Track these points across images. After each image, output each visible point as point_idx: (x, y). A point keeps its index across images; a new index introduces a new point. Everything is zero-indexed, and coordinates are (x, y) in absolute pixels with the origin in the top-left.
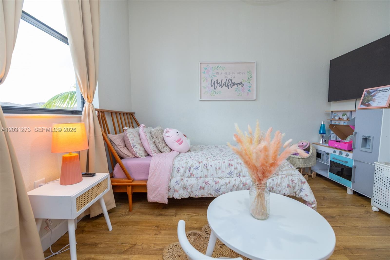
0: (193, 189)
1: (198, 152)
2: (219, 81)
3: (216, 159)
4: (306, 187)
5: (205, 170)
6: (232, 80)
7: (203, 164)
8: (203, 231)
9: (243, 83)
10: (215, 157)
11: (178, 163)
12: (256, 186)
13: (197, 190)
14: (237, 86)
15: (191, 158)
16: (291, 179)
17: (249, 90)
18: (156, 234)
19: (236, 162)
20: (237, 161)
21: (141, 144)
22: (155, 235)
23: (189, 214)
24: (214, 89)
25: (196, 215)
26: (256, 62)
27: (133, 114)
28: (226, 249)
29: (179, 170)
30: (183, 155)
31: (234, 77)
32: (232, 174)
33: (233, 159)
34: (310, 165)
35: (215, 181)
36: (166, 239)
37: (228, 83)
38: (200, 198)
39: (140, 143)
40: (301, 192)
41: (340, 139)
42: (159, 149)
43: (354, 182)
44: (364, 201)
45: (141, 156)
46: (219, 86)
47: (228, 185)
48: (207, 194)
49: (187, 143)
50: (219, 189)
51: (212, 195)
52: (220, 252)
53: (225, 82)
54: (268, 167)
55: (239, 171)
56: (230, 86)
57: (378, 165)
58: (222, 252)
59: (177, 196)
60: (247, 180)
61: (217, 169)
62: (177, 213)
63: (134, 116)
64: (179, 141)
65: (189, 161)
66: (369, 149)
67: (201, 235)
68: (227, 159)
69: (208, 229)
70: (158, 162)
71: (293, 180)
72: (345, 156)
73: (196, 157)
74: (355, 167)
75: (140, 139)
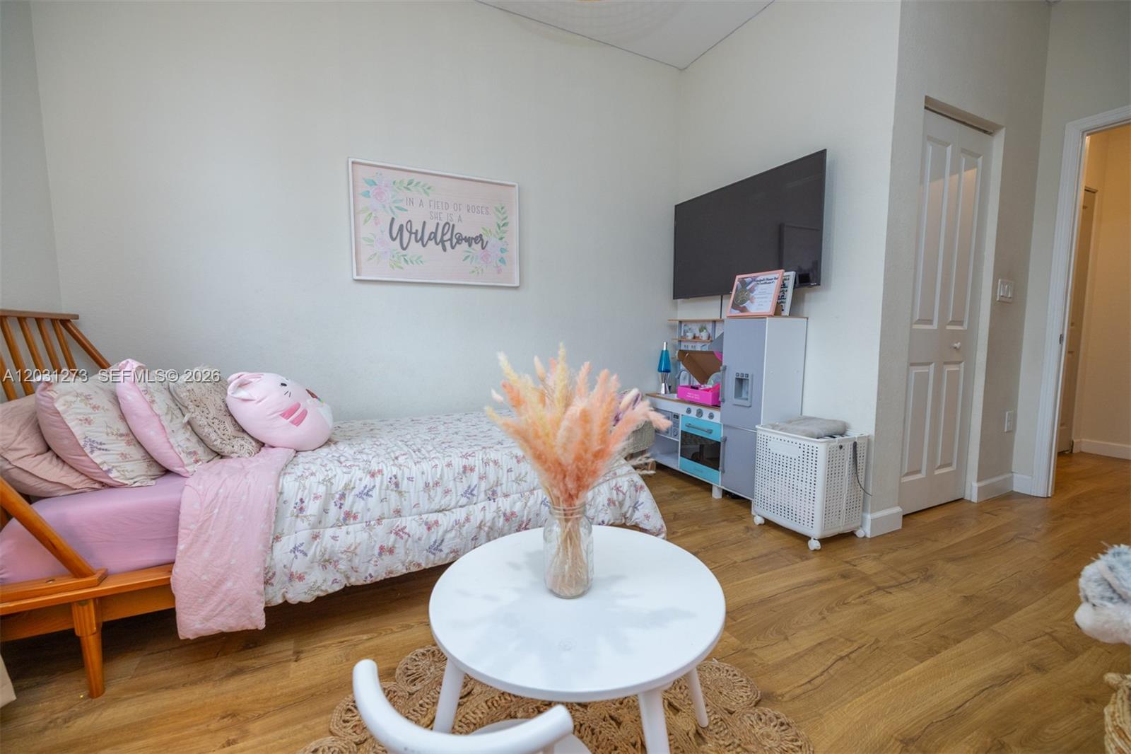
0: (356, 561)
1: (360, 444)
2: (417, 226)
3: (425, 458)
4: (646, 497)
5: (393, 496)
6: (453, 225)
7: (385, 476)
8: (400, 678)
9: (485, 238)
10: (419, 450)
11: (298, 484)
12: (560, 514)
13: (369, 562)
14: (470, 245)
15: (341, 463)
16: (614, 485)
17: (502, 260)
18: (229, 740)
19: (482, 459)
20: (484, 456)
21: (127, 435)
22: (224, 747)
23: (346, 639)
24: (400, 248)
25: (370, 637)
26: (517, 185)
27: (69, 321)
28: (475, 705)
29: (301, 510)
30: (309, 459)
31: (460, 219)
32: (473, 495)
33: (474, 453)
34: (644, 445)
35: (426, 523)
36: (272, 744)
37: (443, 235)
38: (381, 581)
39: (123, 430)
40: (637, 512)
41: (697, 383)
42: (214, 446)
43: (723, 472)
44: (741, 508)
45: (132, 481)
46: (417, 241)
47: (465, 528)
48: (404, 565)
49: (319, 417)
50: (440, 541)
51: (419, 565)
52: (459, 719)
53: (434, 231)
54: (590, 463)
55: (492, 483)
56: (448, 244)
57: (763, 431)
58: (464, 717)
59: (299, 594)
60: (515, 503)
61: (431, 485)
62: (302, 649)
63: (77, 330)
64: (293, 414)
65: (335, 476)
66: (747, 399)
67: (395, 692)
68: (457, 454)
69: (415, 668)
70: (217, 494)
71: (618, 486)
72: (708, 419)
73: (359, 459)
74: (725, 440)
75: (123, 417)
